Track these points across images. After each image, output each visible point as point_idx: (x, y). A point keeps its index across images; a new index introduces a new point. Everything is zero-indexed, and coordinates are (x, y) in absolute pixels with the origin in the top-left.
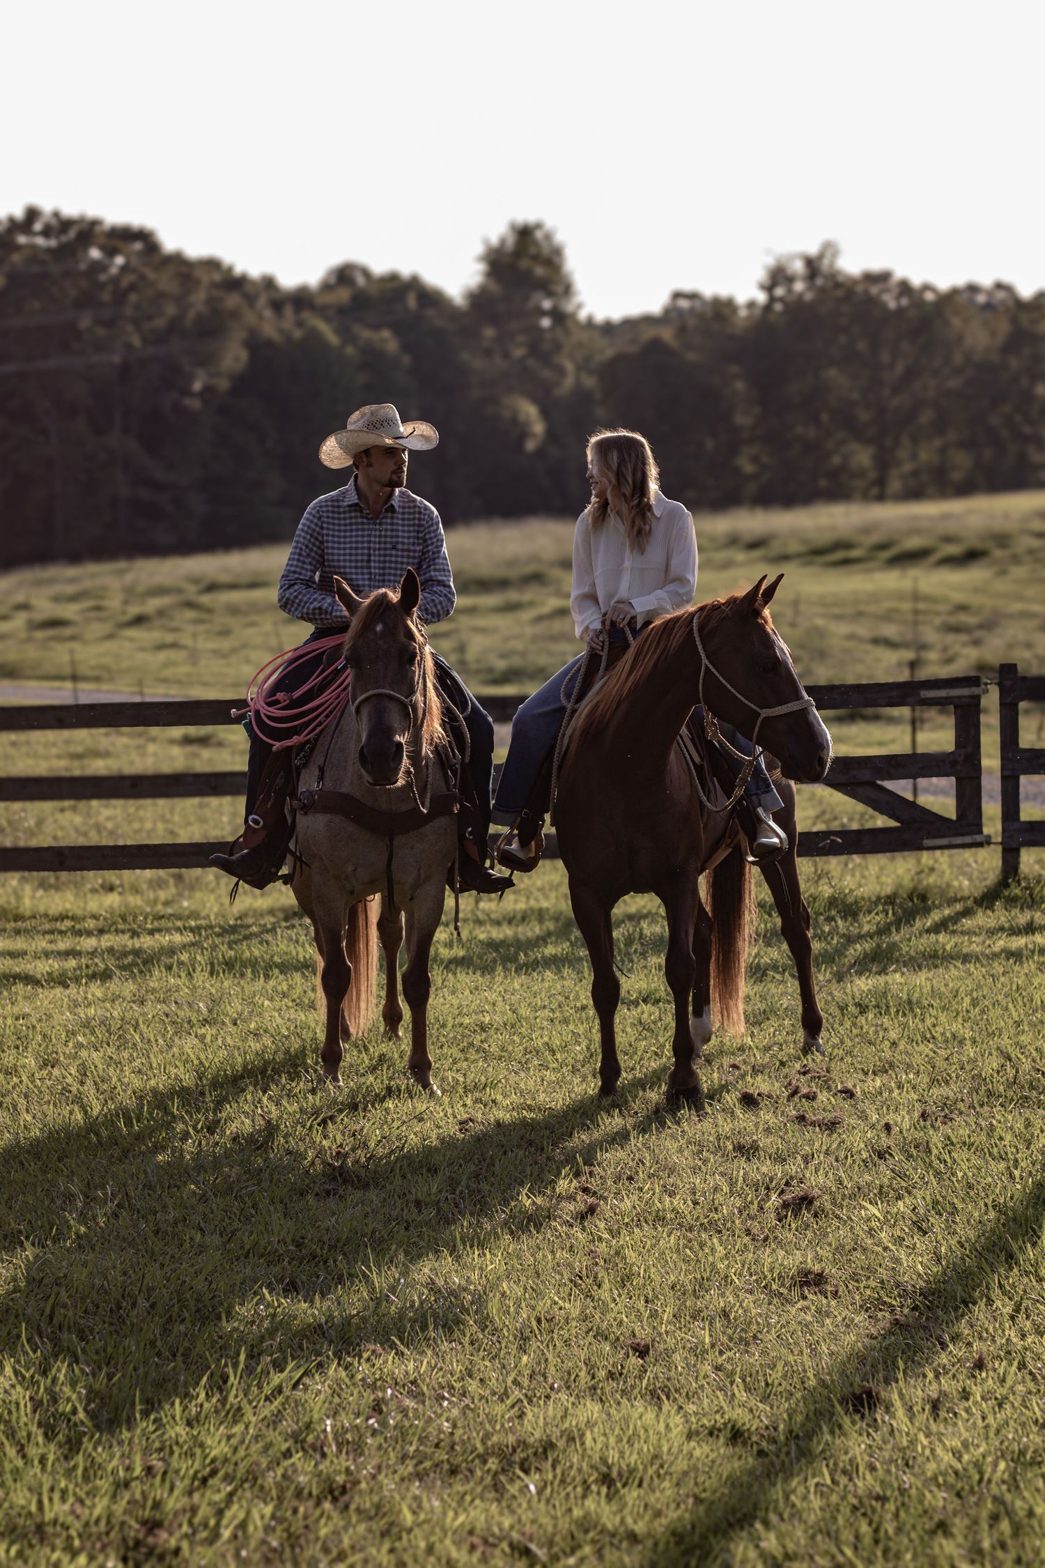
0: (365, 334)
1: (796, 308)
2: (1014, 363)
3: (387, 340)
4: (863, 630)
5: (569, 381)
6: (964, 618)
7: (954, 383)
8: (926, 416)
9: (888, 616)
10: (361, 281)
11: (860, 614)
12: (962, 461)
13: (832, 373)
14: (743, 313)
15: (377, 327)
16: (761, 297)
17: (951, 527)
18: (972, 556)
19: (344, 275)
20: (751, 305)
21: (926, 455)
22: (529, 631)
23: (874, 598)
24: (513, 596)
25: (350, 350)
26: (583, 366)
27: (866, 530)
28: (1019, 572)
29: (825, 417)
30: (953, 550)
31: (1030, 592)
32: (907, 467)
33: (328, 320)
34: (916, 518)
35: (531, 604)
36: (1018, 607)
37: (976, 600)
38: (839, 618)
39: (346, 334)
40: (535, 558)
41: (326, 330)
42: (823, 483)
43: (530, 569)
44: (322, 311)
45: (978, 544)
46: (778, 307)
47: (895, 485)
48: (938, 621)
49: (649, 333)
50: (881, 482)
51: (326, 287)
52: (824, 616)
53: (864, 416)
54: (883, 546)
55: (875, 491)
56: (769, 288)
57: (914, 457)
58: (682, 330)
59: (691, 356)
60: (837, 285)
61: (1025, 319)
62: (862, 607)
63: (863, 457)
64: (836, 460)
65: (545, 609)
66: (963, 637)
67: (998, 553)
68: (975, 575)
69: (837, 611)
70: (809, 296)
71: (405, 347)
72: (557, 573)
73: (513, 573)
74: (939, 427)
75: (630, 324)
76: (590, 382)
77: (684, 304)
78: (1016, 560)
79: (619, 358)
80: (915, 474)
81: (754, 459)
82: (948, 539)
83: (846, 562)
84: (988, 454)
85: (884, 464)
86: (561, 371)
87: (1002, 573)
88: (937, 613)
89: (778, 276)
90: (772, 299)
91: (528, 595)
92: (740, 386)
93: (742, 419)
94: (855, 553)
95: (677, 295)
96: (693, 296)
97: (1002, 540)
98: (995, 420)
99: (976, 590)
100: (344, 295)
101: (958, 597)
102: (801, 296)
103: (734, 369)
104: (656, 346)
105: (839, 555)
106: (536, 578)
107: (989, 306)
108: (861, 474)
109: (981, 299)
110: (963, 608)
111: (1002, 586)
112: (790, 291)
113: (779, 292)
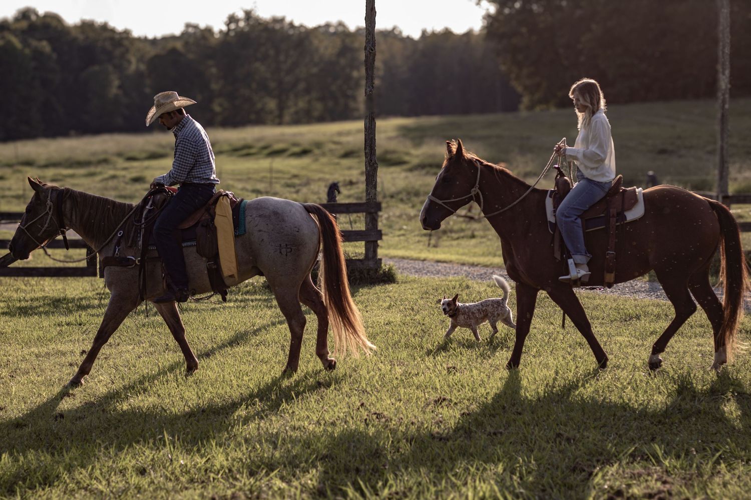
0: (34, 43)
1: (240, 34)
2: (343, 61)
3: (45, 46)
4: (249, 187)
5: (133, 67)
6: (296, 181)
7: (315, 70)
8: (302, 86)
9: (261, 180)
10: (33, 18)
11: (249, 179)
12: (319, 107)
13: (257, 65)
14: (217, 36)
15: (40, 40)
16: (224, 28)
17: (298, 139)
18: (305, 153)
19: (25, 14)
20: (221, 32)
21: (302, 104)
22: (99, 185)
23: (257, 171)
24: (92, 169)
25: (27, 51)
26: (140, 60)
27: (259, 140)
28: (324, 160)
29: (254, 86)
30: (296, 149)
31: (327, 169)
32: (292, 110)
33: (16, 36)
34: (283, 135)
35: (100, 173)
36: (321, 175)
37: (304, 173)
38: (239, 180)
39: (25, 42)
40: (105, 152)
41: (16, 42)
42: (253, 117)
43: (102, 157)
44: (14, 32)
45: (307, 147)
46: (232, 34)
47: (287, 118)
48: (283, 182)
49: (170, 45)
50: (280, 116)
51: (16, 20)
52: (232, 179)
53: (273, 85)
54: (265, 148)
55: (277, 120)
56: (228, 25)
57: (296, 105)
58: (187, 44)
59: (191, 56)
60: (260, 24)
61: (348, 41)
62: (251, 176)
63: (272, 104)
64: (259, 106)
65: (106, 176)
66: (293, 190)
67: (317, 151)
68: (305, 161)
69: (239, 177)
70: (247, 29)
71: (54, 49)
72: (115, 159)
73: (93, 159)
74: (307, 91)
75: (165, 39)
76: (143, 67)
77: (191, 30)
78: (324, 154)
79: (157, 57)
80: (296, 113)
81: (221, 105)
82: (295, 144)
83: (248, 155)
84: (330, 104)
85: (281, 108)
86: (129, 62)
87: (316, 160)
88: (283, 178)
89: (232, 19)
90: (229, 30)
91: (99, 169)
92: (214, 70)
93: (215, 86)
94: (253, 151)
95: (188, 26)
96: (196, 27)
97: (319, 145)
98: (334, 88)
99: (303, 168)
100: (24, 24)
101: (295, 171)
102: (242, 29)
103: (211, 62)
104: (174, 51)
105: (245, 152)
106: (105, 161)
107: (335, 34)
108: (271, 112)
109: (332, 30)
110: (295, 176)
111: (315, 166)
112: (237, 25)
113: (233, 26)
